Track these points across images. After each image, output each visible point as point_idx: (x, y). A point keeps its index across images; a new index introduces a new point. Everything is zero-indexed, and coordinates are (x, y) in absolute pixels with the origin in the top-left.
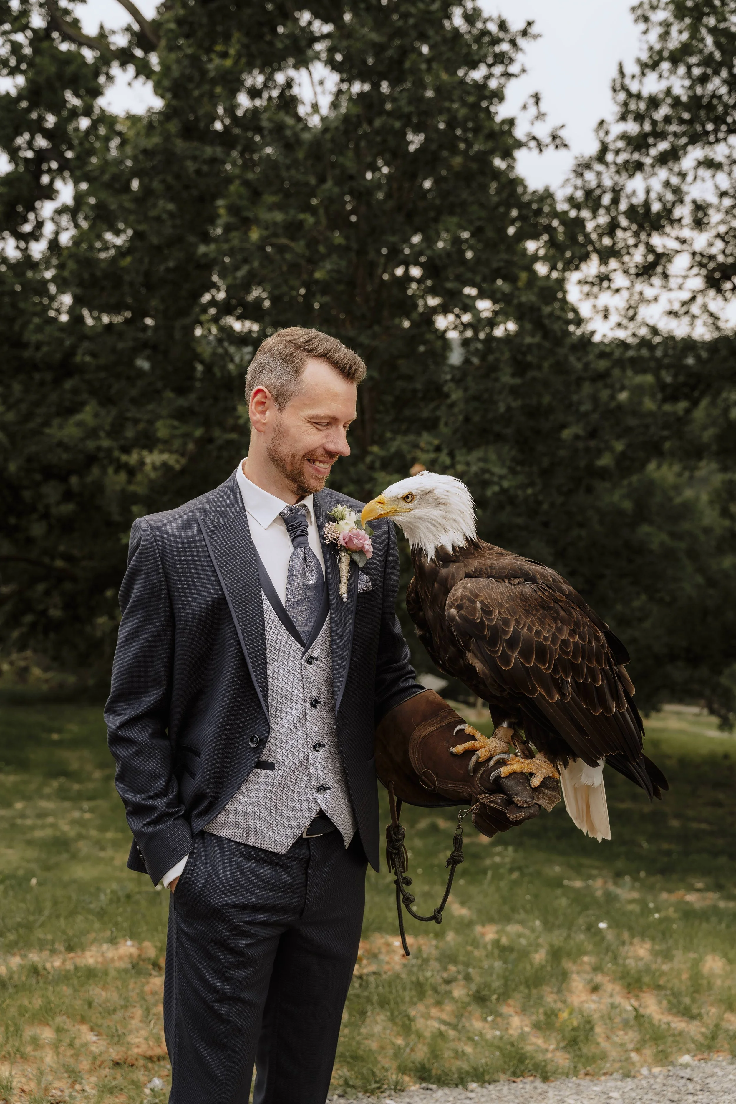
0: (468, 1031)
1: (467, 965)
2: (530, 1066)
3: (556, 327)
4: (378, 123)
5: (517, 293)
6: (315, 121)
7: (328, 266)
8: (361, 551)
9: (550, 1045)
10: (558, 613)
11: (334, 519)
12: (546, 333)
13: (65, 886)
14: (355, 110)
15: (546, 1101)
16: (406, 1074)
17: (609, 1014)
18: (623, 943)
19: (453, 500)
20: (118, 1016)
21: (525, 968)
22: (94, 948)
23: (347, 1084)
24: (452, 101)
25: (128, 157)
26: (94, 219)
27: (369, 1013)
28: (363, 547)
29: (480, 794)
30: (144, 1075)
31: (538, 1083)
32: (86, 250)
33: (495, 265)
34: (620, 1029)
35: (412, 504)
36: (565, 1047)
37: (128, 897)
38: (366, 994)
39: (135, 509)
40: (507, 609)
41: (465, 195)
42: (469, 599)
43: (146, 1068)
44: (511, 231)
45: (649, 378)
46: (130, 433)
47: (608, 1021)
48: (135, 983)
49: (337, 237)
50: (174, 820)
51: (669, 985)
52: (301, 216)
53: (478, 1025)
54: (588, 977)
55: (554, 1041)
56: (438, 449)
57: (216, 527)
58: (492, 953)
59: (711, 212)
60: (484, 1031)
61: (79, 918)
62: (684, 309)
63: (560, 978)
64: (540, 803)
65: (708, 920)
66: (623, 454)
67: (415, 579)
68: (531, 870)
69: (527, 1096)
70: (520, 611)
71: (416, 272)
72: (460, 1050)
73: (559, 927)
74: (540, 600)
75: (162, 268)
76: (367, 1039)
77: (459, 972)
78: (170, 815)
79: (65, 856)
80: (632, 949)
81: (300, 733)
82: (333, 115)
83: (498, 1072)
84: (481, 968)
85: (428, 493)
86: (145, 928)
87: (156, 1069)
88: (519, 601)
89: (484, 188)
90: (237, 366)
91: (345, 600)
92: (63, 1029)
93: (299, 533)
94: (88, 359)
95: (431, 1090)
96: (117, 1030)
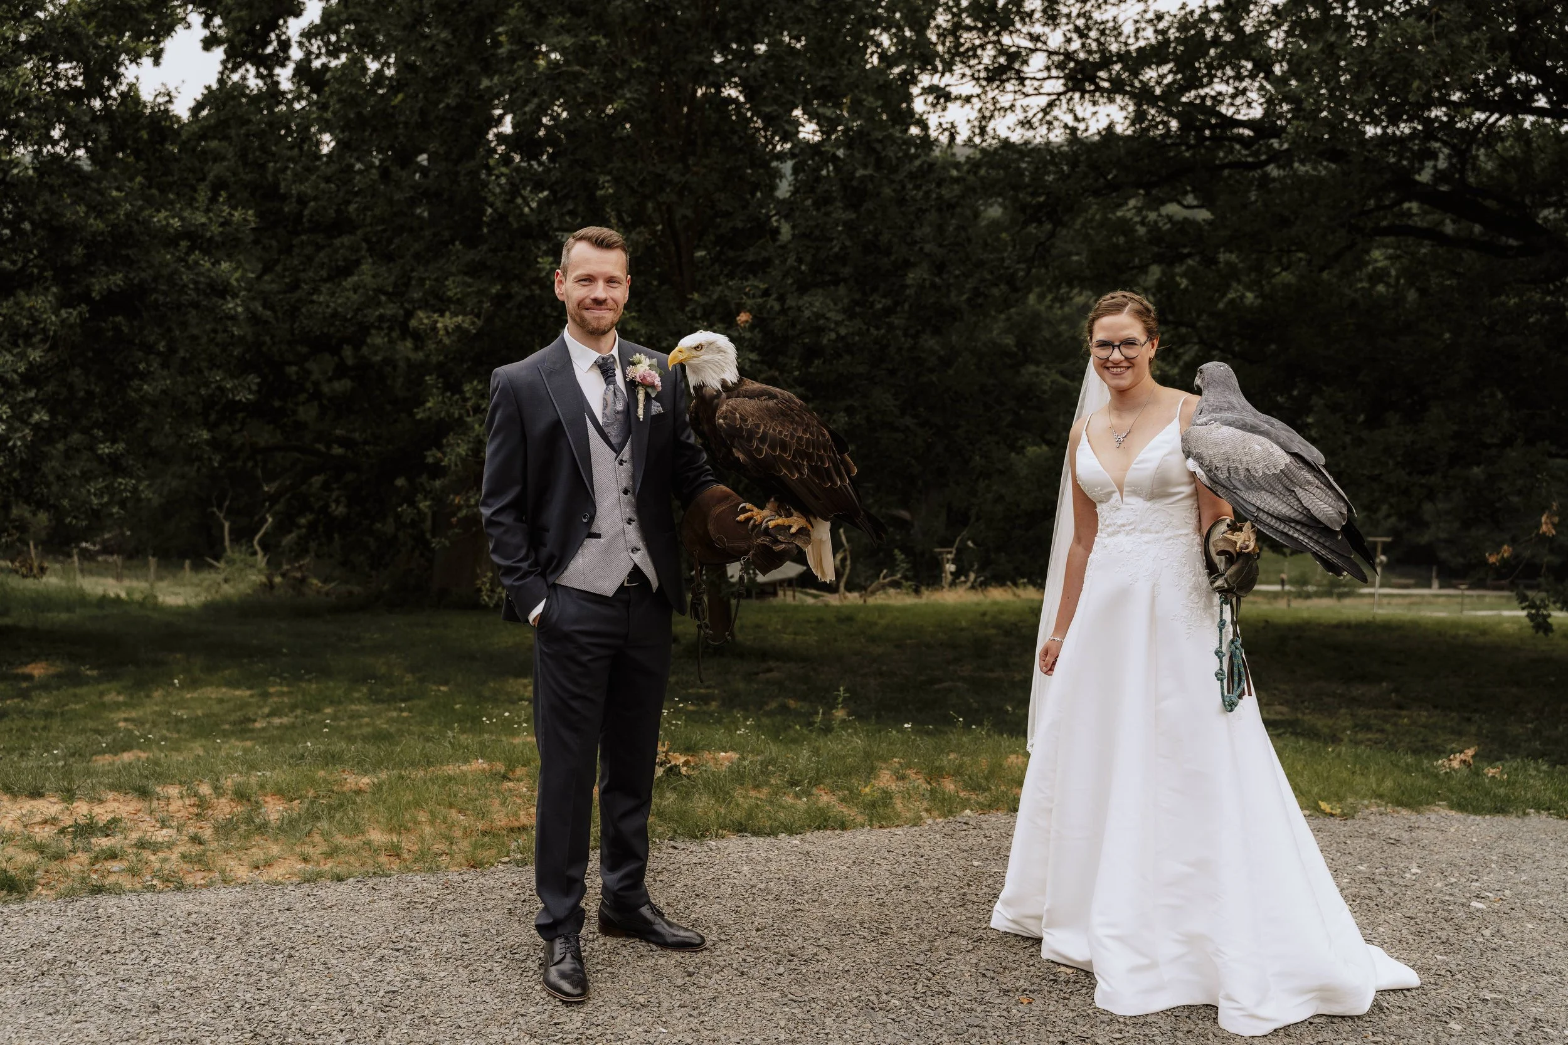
2: (832, 823)
9: (851, 811)
10: (793, 419)
17: (908, 792)
22: (450, 765)
31: (838, 832)
34: (915, 801)
35: (701, 352)
36: (863, 811)
40: (758, 417)
42: (730, 412)
46: (416, 294)
47: (905, 795)
50: (534, 576)
54: (895, 771)
55: (855, 809)
56: (765, 294)
57: (551, 372)
60: (796, 805)
63: (869, 772)
67: (696, 402)
72: (772, 815)
74: (780, 410)
78: (531, 573)
81: (617, 512)
83: (804, 827)
85: (712, 344)
88: (766, 411)
91: (640, 420)
92: (435, 812)
93: (609, 375)
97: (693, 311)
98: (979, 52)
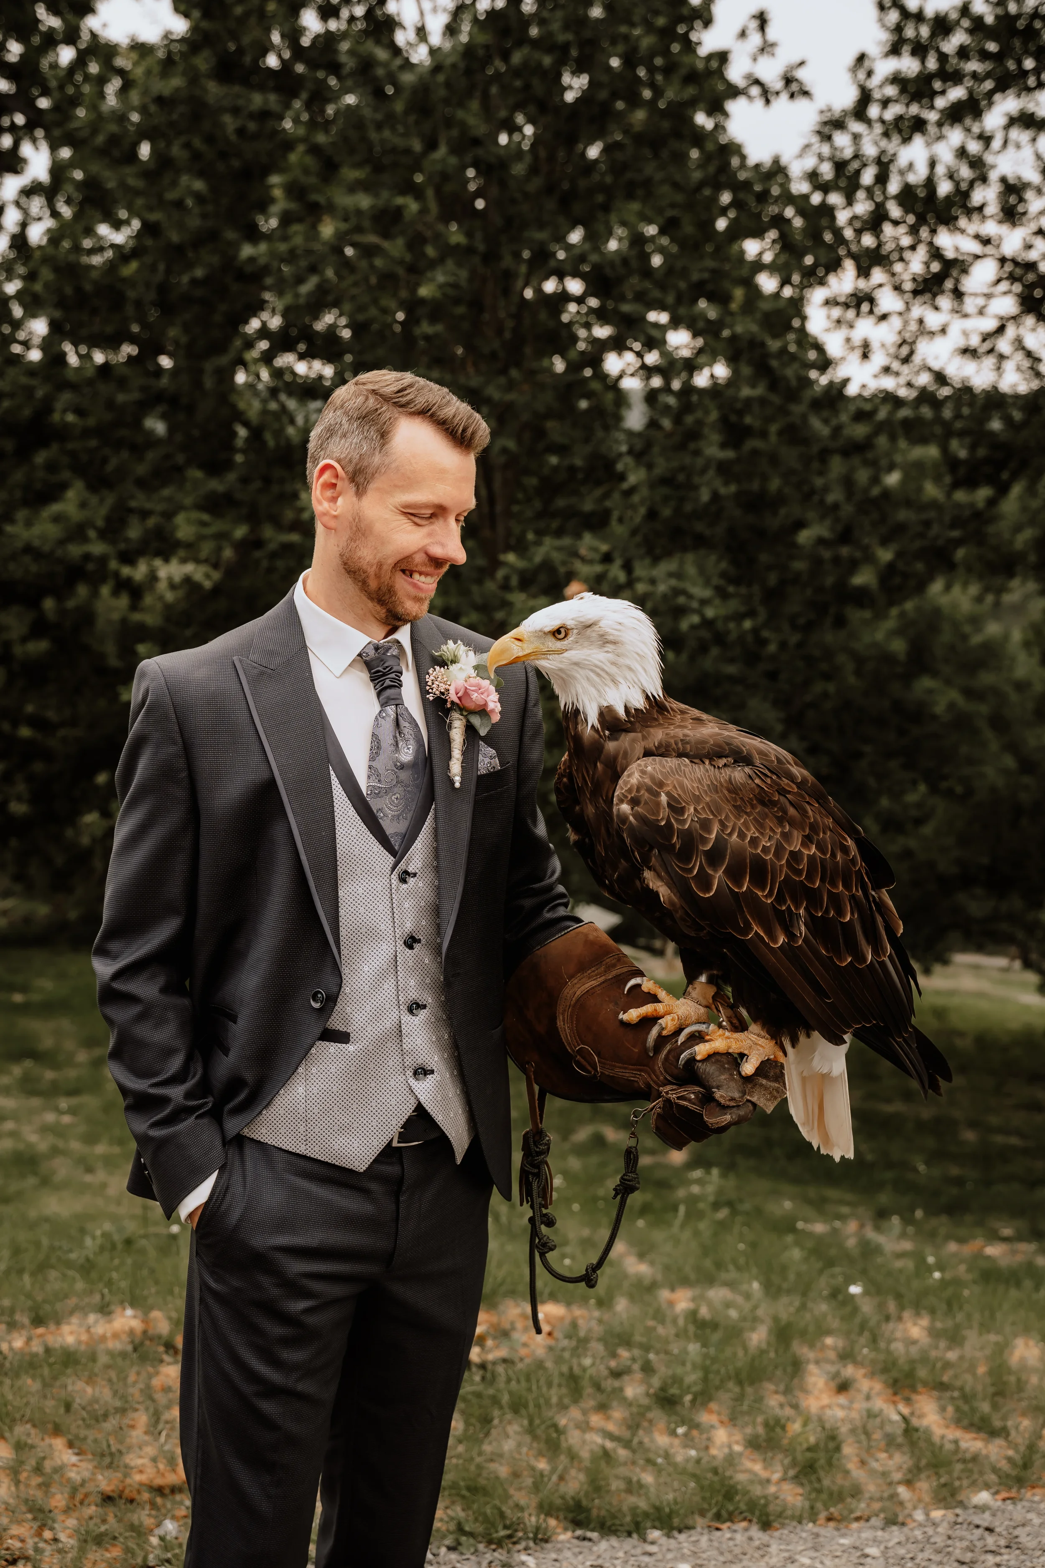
0: (648, 1450)
1: (647, 1348)
2: (743, 1506)
3: (790, 372)
4: (517, 58)
5: (728, 319)
6: (420, 55)
7: (441, 278)
8: (483, 712)
9: (773, 1473)
10: (785, 812)
11: (443, 663)
12: (775, 383)
13: (33, 1226)
14: (483, 38)
15: (766, 1558)
16: (551, 1516)
17: (864, 1427)
18: (888, 1318)
19: (628, 637)
20: (111, 1424)
21: (735, 1354)
22: (75, 1320)
23: (460, 1529)
24: (633, 25)
25: (134, 109)
26: (82, 204)
27: (496, 1422)
28: (486, 704)
29: (664, 1085)
30: (149, 1515)
31: (755, 1532)
32: (70, 251)
33: (695, 277)
34: (881, 1450)
35: (565, 642)
36: (796, 1477)
37: (128, 1242)
38: (491, 1391)
39: (141, 648)
40: (707, 804)
41: (650, 169)
42: (649, 790)
43: (153, 1505)
44: (721, 224)
45: (932, 452)
46: (134, 532)
47: (863, 1437)
48: (138, 1373)
49: (455, 233)
50: (197, 1118)
51: (958, 1383)
52: (400, 201)
53: (662, 1440)
54: (832, 1369)
55: (779, 1468)
56: (607, 558)
57: (262, 673)
58: (686, 1331)
59: (1029, 195)
60: (672, 1451)
61: (53, 1274)
62: (987, 346)
63: (789, 1369)
64: (754, 1099)
65: (1018, 1284)
66: (891, 567)
67: (569, 755)
68: (747, 1206)
69: (737, 1550)
70: (727, 808)
71: (575, 286)
72: (635, 1479)
73: (789, 1292)
74: (757, 791)
75: (185, 279)
76: (492, 1460)
77: (634, 1360)
78: (190, 1111)
79: (31, 1181)
80: (901, 1326)
81: (389, 986)
82: (448, 45)
83: (693, 1513)
84: (667, 1352)
85: (589, 626)
86: (153, 1290)
87: (169, 1505)
88: (726, 792)
89: (681, 158)
90: (298, 430)
91: (457, 785)
92: (26, 1444)
93: (388, 683)
94: (70, 418)
95: (590, 1540)
96: (109, 1446)
97: (507, 578)
98: (907, 255)
